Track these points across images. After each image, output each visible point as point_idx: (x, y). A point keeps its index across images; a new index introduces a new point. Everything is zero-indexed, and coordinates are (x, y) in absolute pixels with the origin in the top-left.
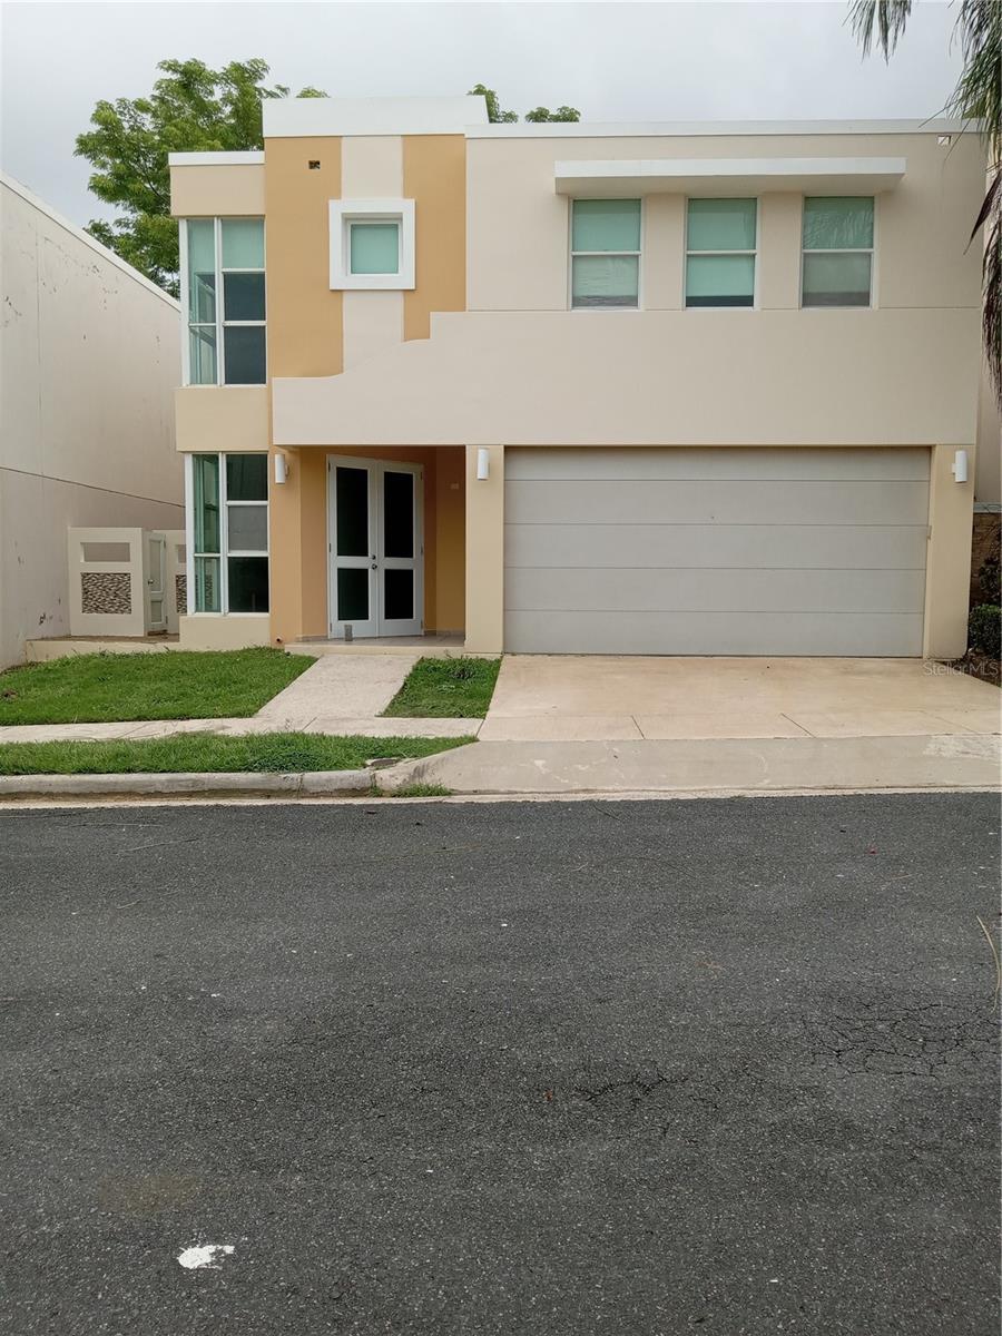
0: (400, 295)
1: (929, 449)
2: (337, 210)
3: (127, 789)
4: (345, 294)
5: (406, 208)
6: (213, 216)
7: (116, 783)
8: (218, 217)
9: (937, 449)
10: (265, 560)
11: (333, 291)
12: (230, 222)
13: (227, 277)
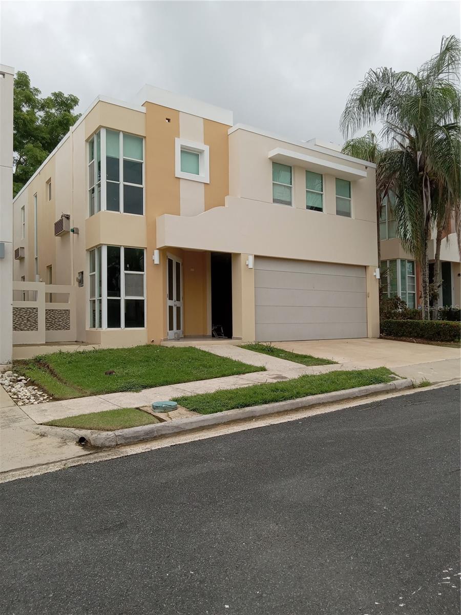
0: (203, 185)
1: (365, 267)
2: (179, 143)
3: (347, 397)
4: (181, 180)
5: (206, 149)
6: (120, 131)
7: (344, 395)
8: (122, 131)
9: (370, 267)
10: (143, 301)
11: (176, 177)
12: (128, 136)
13: (125, 161)
